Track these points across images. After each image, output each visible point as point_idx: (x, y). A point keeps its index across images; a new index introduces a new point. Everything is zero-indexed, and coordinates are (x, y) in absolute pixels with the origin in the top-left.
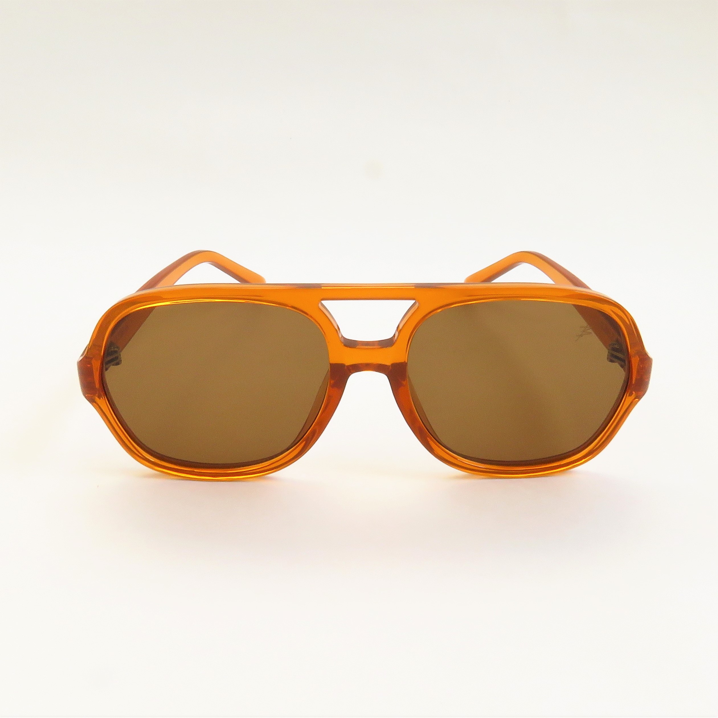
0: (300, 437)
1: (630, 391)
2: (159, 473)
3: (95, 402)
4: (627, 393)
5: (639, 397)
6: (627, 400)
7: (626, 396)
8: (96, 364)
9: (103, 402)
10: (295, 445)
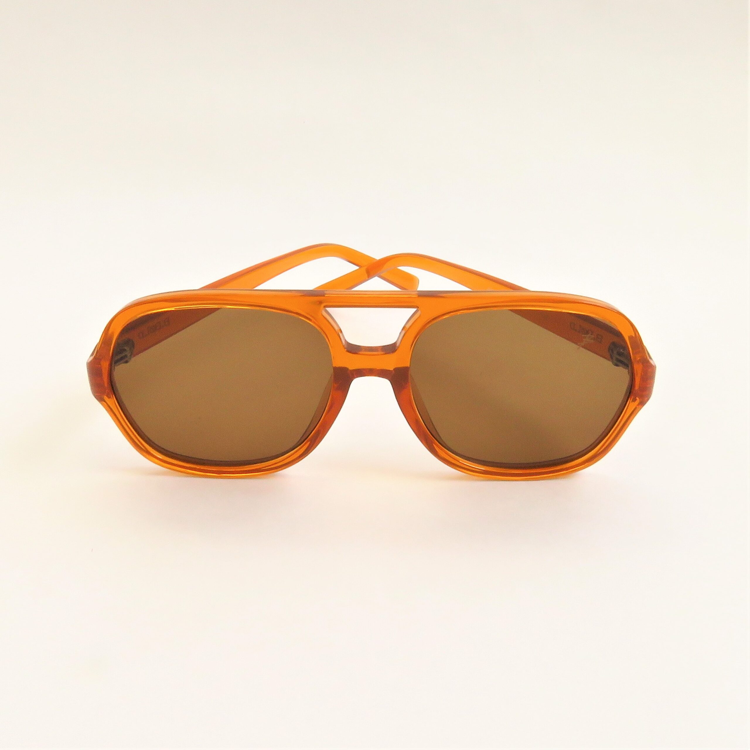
0: (304, 438)
1: (633, 397)
2: (169, 470)
3: (105, 402)
4: (630, 399)
5: (642, 403)
6: (631, 405)
7: (629, 402)
8: (105, 365)
9: (112, 401)
10: (300, 444)
